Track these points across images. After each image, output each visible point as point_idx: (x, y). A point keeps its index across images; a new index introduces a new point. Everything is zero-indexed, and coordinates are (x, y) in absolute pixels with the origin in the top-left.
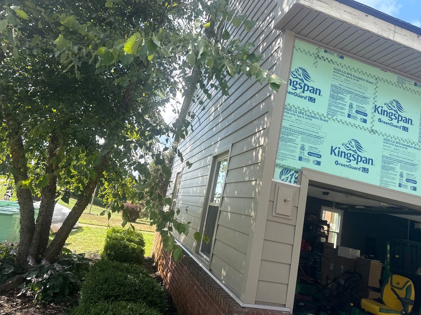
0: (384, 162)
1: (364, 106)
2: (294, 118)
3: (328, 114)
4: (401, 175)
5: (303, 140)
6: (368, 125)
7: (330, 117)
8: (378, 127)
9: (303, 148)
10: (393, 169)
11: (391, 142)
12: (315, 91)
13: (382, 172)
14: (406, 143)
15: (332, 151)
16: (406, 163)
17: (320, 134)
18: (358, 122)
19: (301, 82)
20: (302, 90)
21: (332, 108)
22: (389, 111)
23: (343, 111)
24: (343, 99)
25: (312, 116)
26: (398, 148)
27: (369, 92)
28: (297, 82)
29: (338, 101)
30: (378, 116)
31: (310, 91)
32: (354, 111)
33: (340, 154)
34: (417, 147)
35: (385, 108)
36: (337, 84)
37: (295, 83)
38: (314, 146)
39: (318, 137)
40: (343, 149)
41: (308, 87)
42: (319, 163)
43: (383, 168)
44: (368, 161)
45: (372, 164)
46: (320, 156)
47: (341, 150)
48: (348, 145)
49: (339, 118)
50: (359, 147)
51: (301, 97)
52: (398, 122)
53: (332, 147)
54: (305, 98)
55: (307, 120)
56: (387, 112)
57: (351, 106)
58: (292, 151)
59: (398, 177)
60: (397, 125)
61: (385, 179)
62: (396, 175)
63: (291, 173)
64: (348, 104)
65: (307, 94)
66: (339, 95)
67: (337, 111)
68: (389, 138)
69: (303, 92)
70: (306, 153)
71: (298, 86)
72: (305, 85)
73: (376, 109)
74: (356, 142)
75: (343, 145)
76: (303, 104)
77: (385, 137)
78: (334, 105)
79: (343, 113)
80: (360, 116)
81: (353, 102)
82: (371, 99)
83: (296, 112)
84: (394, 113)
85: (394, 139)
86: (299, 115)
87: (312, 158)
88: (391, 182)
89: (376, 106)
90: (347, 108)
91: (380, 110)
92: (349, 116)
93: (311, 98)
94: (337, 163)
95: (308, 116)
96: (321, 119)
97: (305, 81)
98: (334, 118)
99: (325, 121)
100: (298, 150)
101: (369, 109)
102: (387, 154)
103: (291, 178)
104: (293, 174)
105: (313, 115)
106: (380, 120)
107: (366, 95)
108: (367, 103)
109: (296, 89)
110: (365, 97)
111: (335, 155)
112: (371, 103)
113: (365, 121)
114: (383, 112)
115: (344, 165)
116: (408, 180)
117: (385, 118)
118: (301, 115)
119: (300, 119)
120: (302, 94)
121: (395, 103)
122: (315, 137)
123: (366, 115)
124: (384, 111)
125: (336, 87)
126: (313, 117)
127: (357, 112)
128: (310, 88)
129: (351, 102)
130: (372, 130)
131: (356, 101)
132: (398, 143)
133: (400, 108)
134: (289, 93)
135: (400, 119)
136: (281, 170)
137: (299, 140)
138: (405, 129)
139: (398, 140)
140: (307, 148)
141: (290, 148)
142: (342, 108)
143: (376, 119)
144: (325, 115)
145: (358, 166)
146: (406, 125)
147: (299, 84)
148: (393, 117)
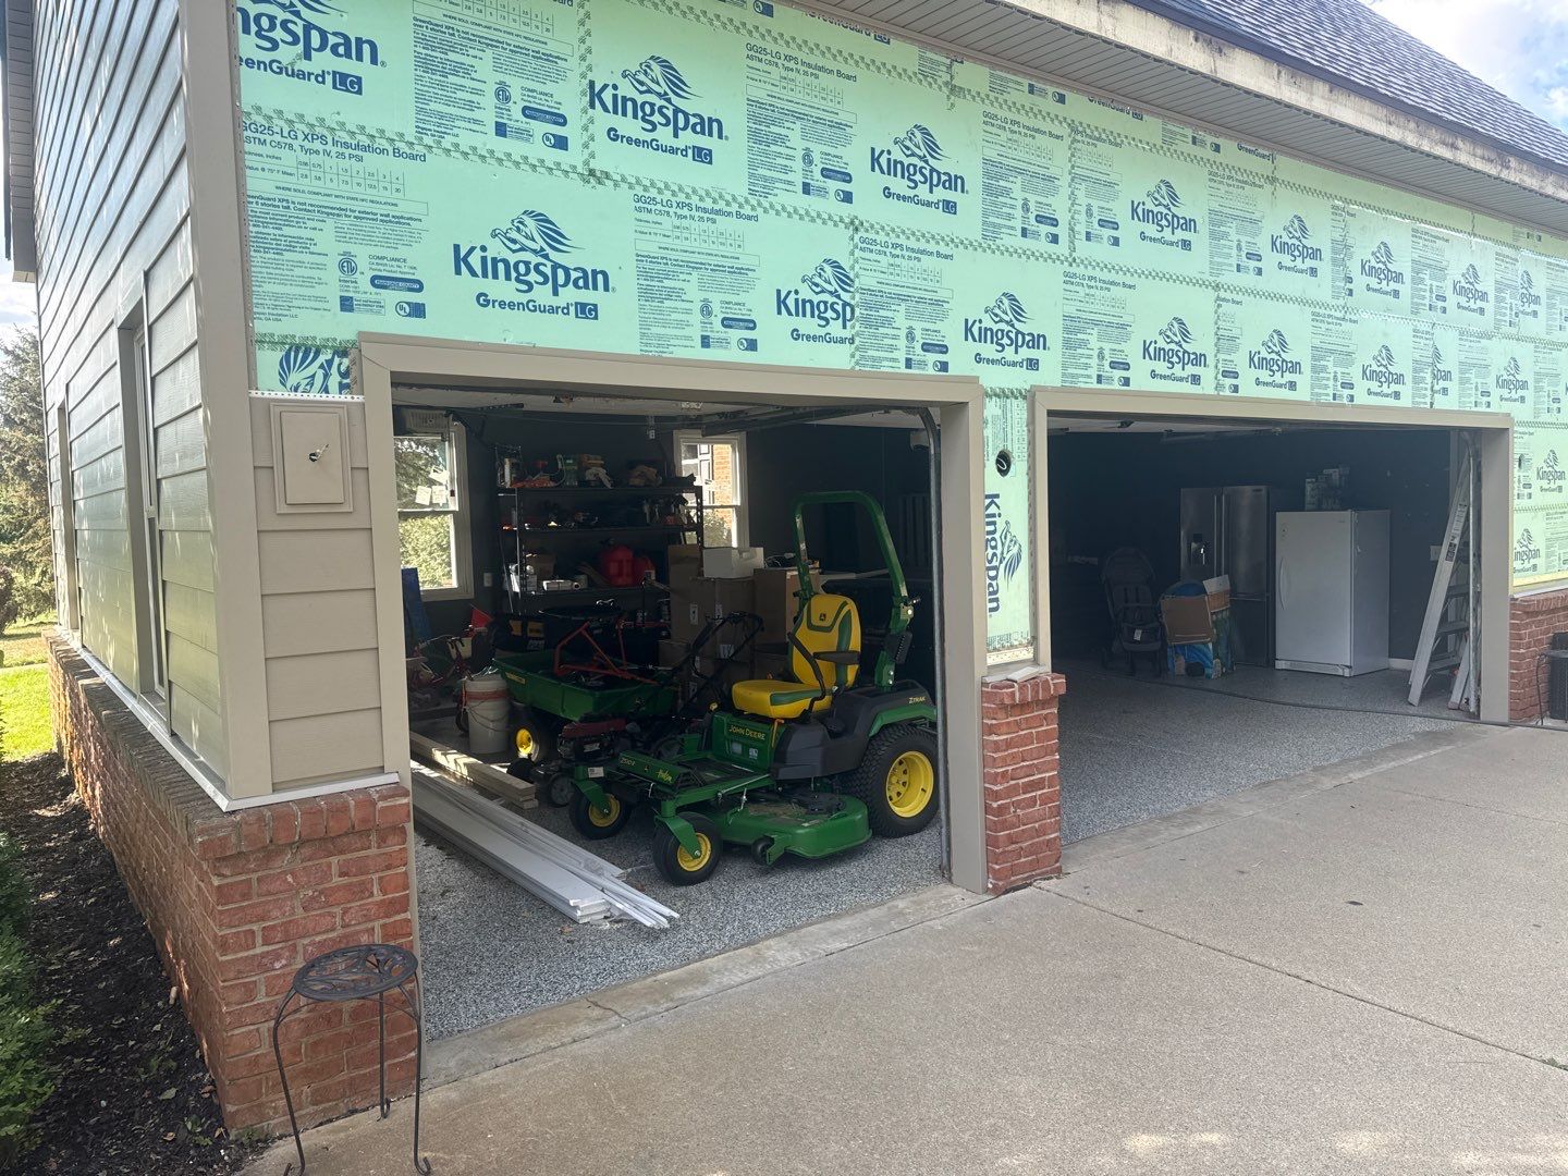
0: (643, 274)
1: (548, 88)
2: (288, 157)
3: (421, 131)
4: (706, 310)
5: (341, 236)
6: (573, 156)
7: (428, 140)
8: (610, 157)
9: (348, 265)
10: (675, 294)
11: (659, 207)
12: (352, 47)
13: (642, 308)
14: (708, 204)
15: (460, 261)
16: (717, 268)
17: (404, 209)
18: (538, 150)
19: (289, 16)
20: (300, 47)
21: (433, 106)
22: (640, 99)
23: (477, 114)
24: (467, 71)
25: (361, 145)
26: (685, 223)
27: (562, 37)
28: (272, 19)
29: (452, 79)
30: (603, 120)
31: (334, 50)
32: (516, 112)
33: (490, 268)
34: (747, 210)
35: (627, 89)
36: (437, 16)
37: (265, 22)
38: (390, 253)
39: (399, 220)
40: (496, 249)
41: (323, 34)
42: (418, 311)
43: (646, 294)
44: (592, 278)
45: (606, 289)
46: (418, 286)
47: (489, 255)
48: (514, 235)
49: (466, 140)
50: (554, 237)
51: (302, 75)
52: (676, 135)
53: (457, 248)
54: (321, 78)
55: (345, 163)
56: (634, 102)
57: (502, 94)
58: (309, 282)
59: (696, 318)
60: (676, 143)
61: (654, 330)
62: (688, 312)
63: (322, 358)
64: (490, 89)
65: (324, 61)
66: (452, 56)
67: (452, 118)
68: (653, 193)
69: (308, 56)
70: (364, 282)
71: (279, 34)
72: (308, 27)
73: (594, 96)
74: (541, 219)
75: (494, 235)
76: (321, 103)
77: (639, 191)
78: (438, 99)
79: (476, 121)
80: (539, 128)
81: (508, 79)
82: (573, 62)
83: (293, 134)
84: (659, 102)
85: (667, 195)
86: (307, 145)
87: (391, 297)
88: (677, 337)
89: (592, 84)
90: (489, 101)
91: (607, 96)
92: (501, 130)
93: (344, 76)
94: (483, 300)
95: (346, 145)
96: (397, 153)
97: (306, 13)
98: (447, 142)
99: (413, 157)
100: (333, 274)
101: (568, 97)
102: (650, 247)
103: (326, 376)
104: (330, 362)
105: (365, 141)
106: (613, 135)
107: (552, 48)
108: (560, 76)
109: (275, 46)
110: (548, 57)
111: (473, 273)
112: (574, 77)
113: (561, 143)
114: (620, 105)
115: (511, 305)
116: (728, 323)
117: (630, 126)
118: (317, 145)
119: (315, 159)
120: (304, 65)
121: (657, 70)
122: (387, 219)
123: (561, 120)
124: (625, 99)
125: (436, 27)
126: (365, 149)
127: (528, 112)
128: (332, 40)
129: (500, 77)
130: (592, 173)
131: (520, 72)
132: (684, 205)
133: (677, 83)
134: (250, 63)
135: (681, 124)
136: (279, 354)
137: (327, 239)
138: (703, 155)
139: (682, 198)
140: (362, 263)
141: (298, 271)
142: (471, 106)
143: (600, 129)
144: (411, 135)
145: (560, 301)
146: (703, 141)
147: (284, 24)
148: (657, 118)
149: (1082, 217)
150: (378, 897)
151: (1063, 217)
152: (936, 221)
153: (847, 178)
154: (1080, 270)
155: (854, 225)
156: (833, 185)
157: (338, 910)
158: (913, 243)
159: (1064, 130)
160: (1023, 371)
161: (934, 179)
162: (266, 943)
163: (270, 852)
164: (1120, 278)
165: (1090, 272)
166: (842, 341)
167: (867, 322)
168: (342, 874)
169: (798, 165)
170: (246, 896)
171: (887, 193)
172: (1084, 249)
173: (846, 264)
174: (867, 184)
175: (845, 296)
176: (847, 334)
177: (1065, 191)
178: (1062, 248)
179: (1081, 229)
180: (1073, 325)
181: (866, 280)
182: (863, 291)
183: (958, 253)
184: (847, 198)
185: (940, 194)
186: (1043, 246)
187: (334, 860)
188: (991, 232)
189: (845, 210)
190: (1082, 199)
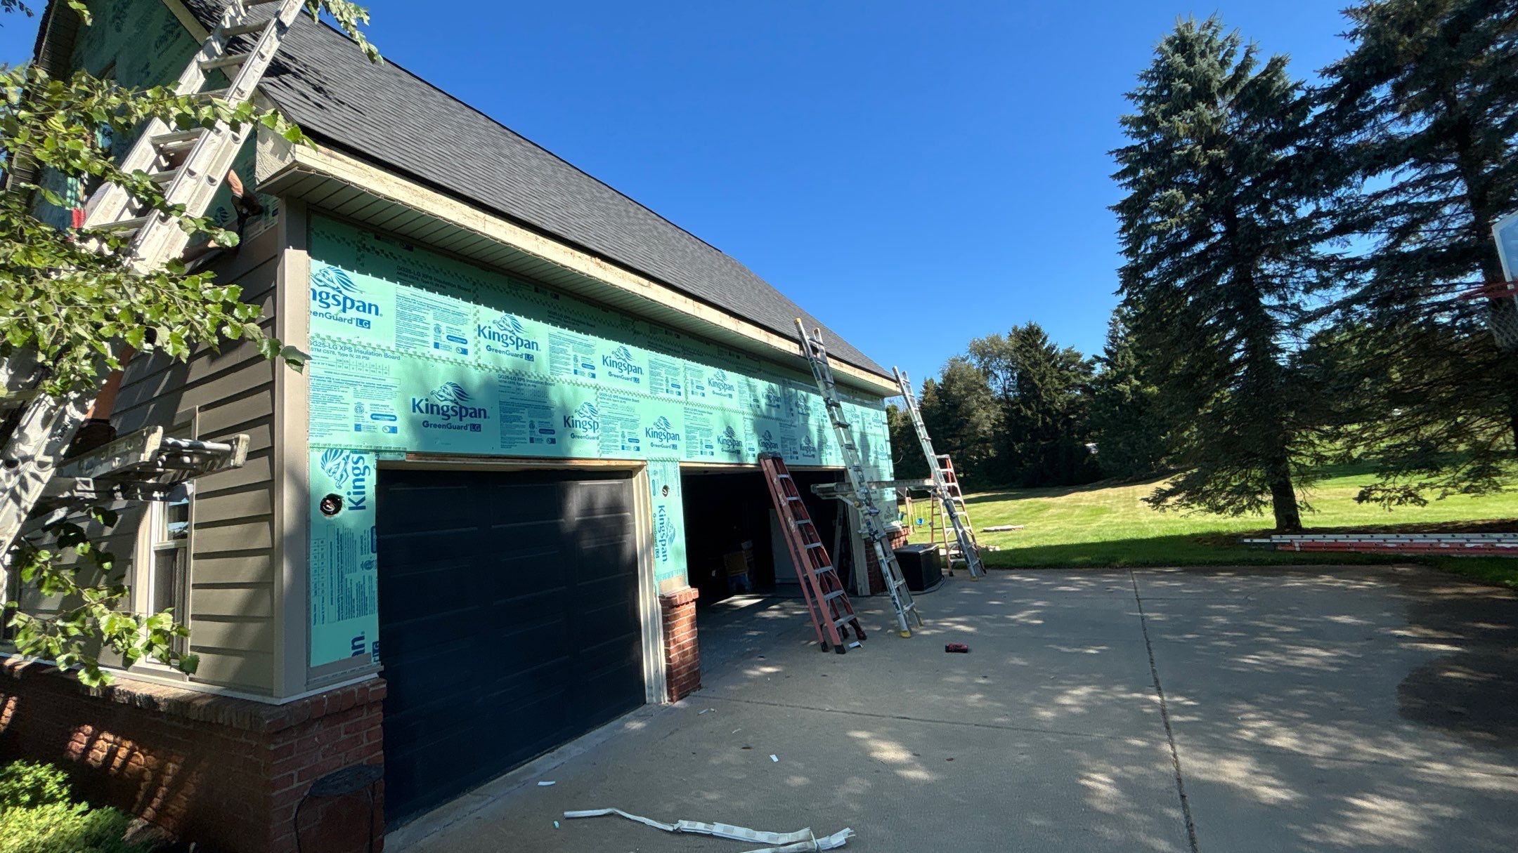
0: (502, 410)
1: (459, 327)
2: (332, 358)
3: (398, 346)
4: (530, 425)
5: (357, 395)
6: (471, 358)
7: (402, 350)
9: (359, 409)
10: (519, 419)
11: (510, 380)
12: (366, 307)
13: (501, 427)
14: (532, 378)
15: (415, 405)
16: (537, 407)
17: (388, 381)
18: (455, 355)
19: (336, 293)
20: (340, 307)
21: (405, 335)
22: (502, 334)
23: (425, 339)
24: (421, 319)
25: (369, 352)
26: (521, 386)
28: (328, 294)
29: (414, 323)
30: (484, 342)
31: (357, 308)
32: (444, 338)
33: (430, 409)
34: (549, 381)
35: (496, 329)
36: (408, 295)
37: (324, 296)
38: (381, 402)
39: (386, 386)
40: (433, 400)
41: (352, 301)
42: (393, 430)
43: (503, 419)
44: (479, 413)
45: (484, 417)
46: (394, 417)
47: (430, 402)
48: (442, 393)
49: (420, 350)
50: (461, 394)
51: (341, 320)
52: (518, 349)
53: (414, 399)
54: (350, 321)
55: (360, 360)
56: (499, 335)
57: (438, 329)
58: (340, 417)
59: (527, 429)
60: (518, 353)
62: (524, 427)
63: (344, 455)
64: (433, 328)
65: (352, 313)
66: (415, 313)
67: (414, 340)
68: (507, 374)
69: (344, 311)
70: (366, 417)
71: (331, 301)
72: (345, 298)
73: (480, 331)
74: (455, 385)
75: (432, 394)
76: (349, 332)
77: (501, 373)
78: (407, 331)
79: (424, 342)
80: (455, 345)
81: (441, 323)
82: (470, 316)
83: (334, 346)
84: (511, 335)
85: (513, 374)
86: (341, 351)
87: (380, 423)
88: (518, 439)
89: (480, 327)
90: (431, 332)
91: (486, 331)
92: (437, 346)
93: (362, 321)
94: (426, 424)
95: (361, 352)
96: (386, 356)
97: (344, 291)
98: (411, 351)
100: (351, 413)
101: (468, 331)
102: (506, 397)
103: (345, 463)
104: (348, 457)
105: (370, 350)
106: (489, 348)
107: (461, 309)
108: (465, 322)
109: (328, 306)
110: (461, 315)
111: (422, 411)
112: (472, 323)
113: (466, 352)
114: (493, 336)
115: (439, 426)
116: (542, 431)
118: (347, 352)
119: (345, 358)
120: (342, 315)
121: (510, 321)
122: (380, 387)
123: (465, 342)
124: (494, 333)
125: (407, 300)
126: (370, 354)
127: (450, 338)
128: (356, 304)
129: (438, 323)
130: (480, 365)
131: (446, 320)
132: (521, 378)
133: (519, 327)
134: (314, 313)
135: (521, 344)
136: (322, 453)
137: (349, 396)
138: (530, 358)
140: (366, 408)
141: (334, 412)
142: (422, 334)
143: (483, 346)
144: (393, 348)
145: (463, 424)
146: (531, 352)
147: (334, 297)
148: (509, 341)
149: (689, 385)
150: (366, 743)
151: (682, 384)
152: (630, 386)
153: (593, 368)
154: (690, 407)
155: (597, 388)
156: (587, 371)
157: (343, 754)
158: (622, 395)
159: (680, 349)
160: (671, 450)
161: (630, 368)
162: (299, 781)
163: (305, 724)
164: (706, 410)
165: (694, 407)
166: (593, 438)
167: (604, 430)
168: (346, 733)
169: (572, 362)
170: (290, 754)
171: (610, 374)
172: (691, 398)
173: (594, 404)
174: (601, 370)
175: (594, 419)
176: (596, 435)
177: (682, 374)
178: (682, 398)
179: (690, 389)
180: (689, 430)
181: (603, 411)
182: (602, 416)
183: (641, 399)
184: (594, 376)
185: (632, 375)
186: (675, 397)
187: (342, 725)
188: (654, 390)
189: (593, 381)
190: (689, 377)
